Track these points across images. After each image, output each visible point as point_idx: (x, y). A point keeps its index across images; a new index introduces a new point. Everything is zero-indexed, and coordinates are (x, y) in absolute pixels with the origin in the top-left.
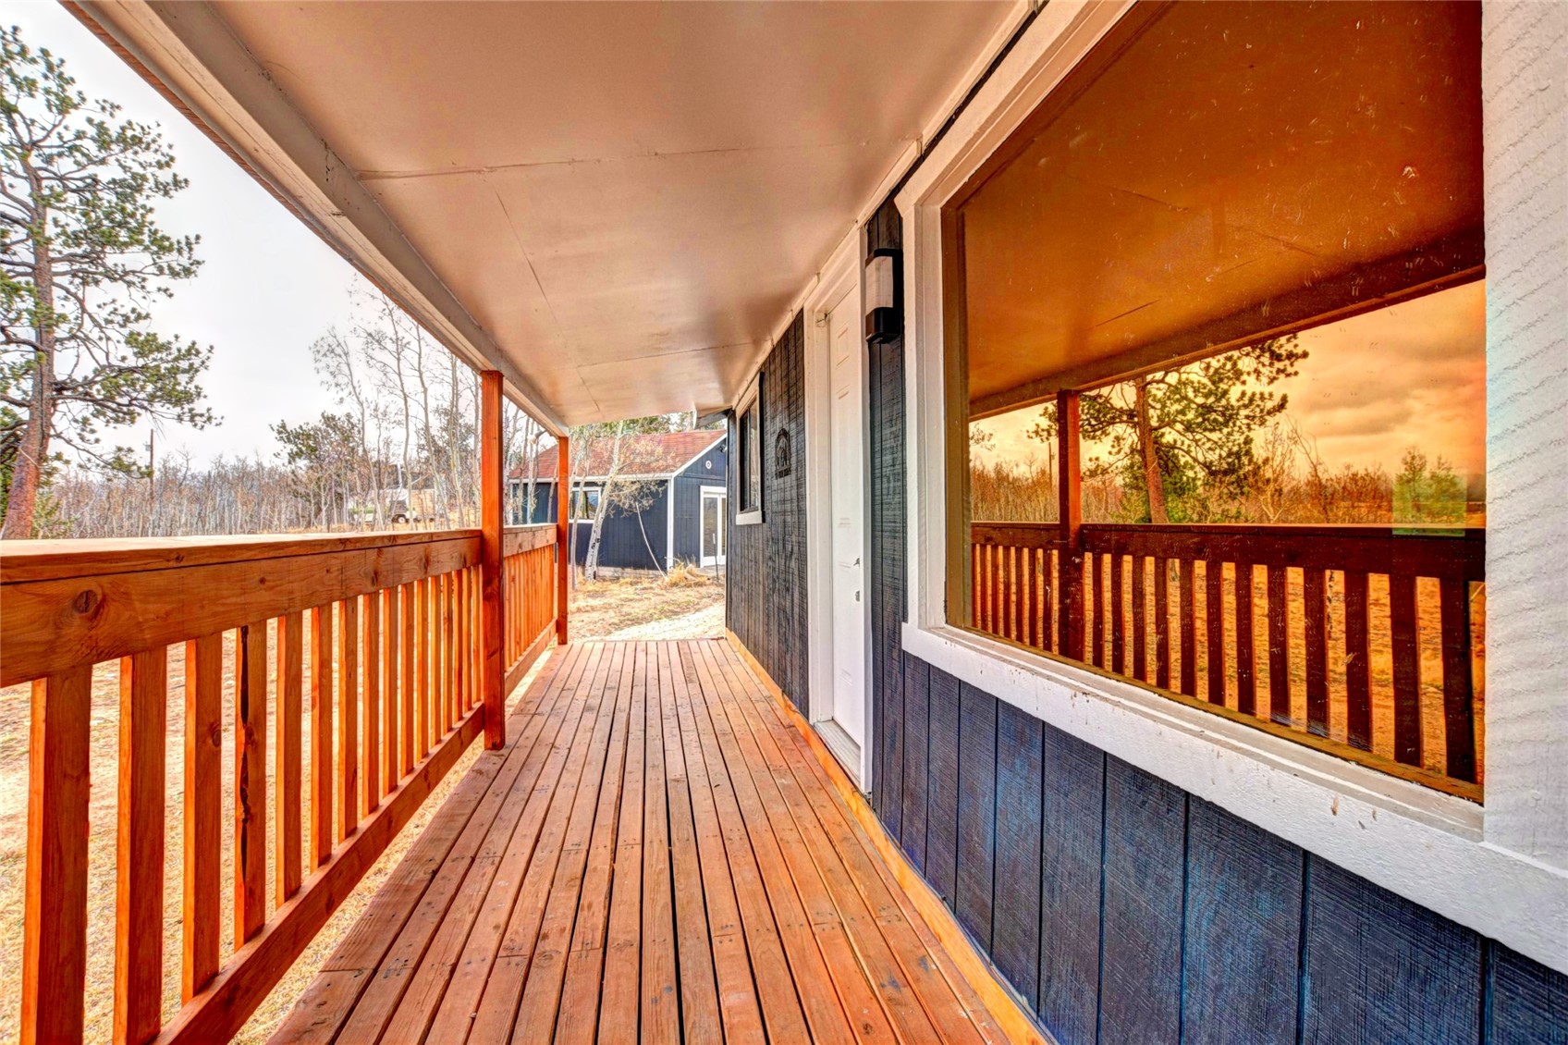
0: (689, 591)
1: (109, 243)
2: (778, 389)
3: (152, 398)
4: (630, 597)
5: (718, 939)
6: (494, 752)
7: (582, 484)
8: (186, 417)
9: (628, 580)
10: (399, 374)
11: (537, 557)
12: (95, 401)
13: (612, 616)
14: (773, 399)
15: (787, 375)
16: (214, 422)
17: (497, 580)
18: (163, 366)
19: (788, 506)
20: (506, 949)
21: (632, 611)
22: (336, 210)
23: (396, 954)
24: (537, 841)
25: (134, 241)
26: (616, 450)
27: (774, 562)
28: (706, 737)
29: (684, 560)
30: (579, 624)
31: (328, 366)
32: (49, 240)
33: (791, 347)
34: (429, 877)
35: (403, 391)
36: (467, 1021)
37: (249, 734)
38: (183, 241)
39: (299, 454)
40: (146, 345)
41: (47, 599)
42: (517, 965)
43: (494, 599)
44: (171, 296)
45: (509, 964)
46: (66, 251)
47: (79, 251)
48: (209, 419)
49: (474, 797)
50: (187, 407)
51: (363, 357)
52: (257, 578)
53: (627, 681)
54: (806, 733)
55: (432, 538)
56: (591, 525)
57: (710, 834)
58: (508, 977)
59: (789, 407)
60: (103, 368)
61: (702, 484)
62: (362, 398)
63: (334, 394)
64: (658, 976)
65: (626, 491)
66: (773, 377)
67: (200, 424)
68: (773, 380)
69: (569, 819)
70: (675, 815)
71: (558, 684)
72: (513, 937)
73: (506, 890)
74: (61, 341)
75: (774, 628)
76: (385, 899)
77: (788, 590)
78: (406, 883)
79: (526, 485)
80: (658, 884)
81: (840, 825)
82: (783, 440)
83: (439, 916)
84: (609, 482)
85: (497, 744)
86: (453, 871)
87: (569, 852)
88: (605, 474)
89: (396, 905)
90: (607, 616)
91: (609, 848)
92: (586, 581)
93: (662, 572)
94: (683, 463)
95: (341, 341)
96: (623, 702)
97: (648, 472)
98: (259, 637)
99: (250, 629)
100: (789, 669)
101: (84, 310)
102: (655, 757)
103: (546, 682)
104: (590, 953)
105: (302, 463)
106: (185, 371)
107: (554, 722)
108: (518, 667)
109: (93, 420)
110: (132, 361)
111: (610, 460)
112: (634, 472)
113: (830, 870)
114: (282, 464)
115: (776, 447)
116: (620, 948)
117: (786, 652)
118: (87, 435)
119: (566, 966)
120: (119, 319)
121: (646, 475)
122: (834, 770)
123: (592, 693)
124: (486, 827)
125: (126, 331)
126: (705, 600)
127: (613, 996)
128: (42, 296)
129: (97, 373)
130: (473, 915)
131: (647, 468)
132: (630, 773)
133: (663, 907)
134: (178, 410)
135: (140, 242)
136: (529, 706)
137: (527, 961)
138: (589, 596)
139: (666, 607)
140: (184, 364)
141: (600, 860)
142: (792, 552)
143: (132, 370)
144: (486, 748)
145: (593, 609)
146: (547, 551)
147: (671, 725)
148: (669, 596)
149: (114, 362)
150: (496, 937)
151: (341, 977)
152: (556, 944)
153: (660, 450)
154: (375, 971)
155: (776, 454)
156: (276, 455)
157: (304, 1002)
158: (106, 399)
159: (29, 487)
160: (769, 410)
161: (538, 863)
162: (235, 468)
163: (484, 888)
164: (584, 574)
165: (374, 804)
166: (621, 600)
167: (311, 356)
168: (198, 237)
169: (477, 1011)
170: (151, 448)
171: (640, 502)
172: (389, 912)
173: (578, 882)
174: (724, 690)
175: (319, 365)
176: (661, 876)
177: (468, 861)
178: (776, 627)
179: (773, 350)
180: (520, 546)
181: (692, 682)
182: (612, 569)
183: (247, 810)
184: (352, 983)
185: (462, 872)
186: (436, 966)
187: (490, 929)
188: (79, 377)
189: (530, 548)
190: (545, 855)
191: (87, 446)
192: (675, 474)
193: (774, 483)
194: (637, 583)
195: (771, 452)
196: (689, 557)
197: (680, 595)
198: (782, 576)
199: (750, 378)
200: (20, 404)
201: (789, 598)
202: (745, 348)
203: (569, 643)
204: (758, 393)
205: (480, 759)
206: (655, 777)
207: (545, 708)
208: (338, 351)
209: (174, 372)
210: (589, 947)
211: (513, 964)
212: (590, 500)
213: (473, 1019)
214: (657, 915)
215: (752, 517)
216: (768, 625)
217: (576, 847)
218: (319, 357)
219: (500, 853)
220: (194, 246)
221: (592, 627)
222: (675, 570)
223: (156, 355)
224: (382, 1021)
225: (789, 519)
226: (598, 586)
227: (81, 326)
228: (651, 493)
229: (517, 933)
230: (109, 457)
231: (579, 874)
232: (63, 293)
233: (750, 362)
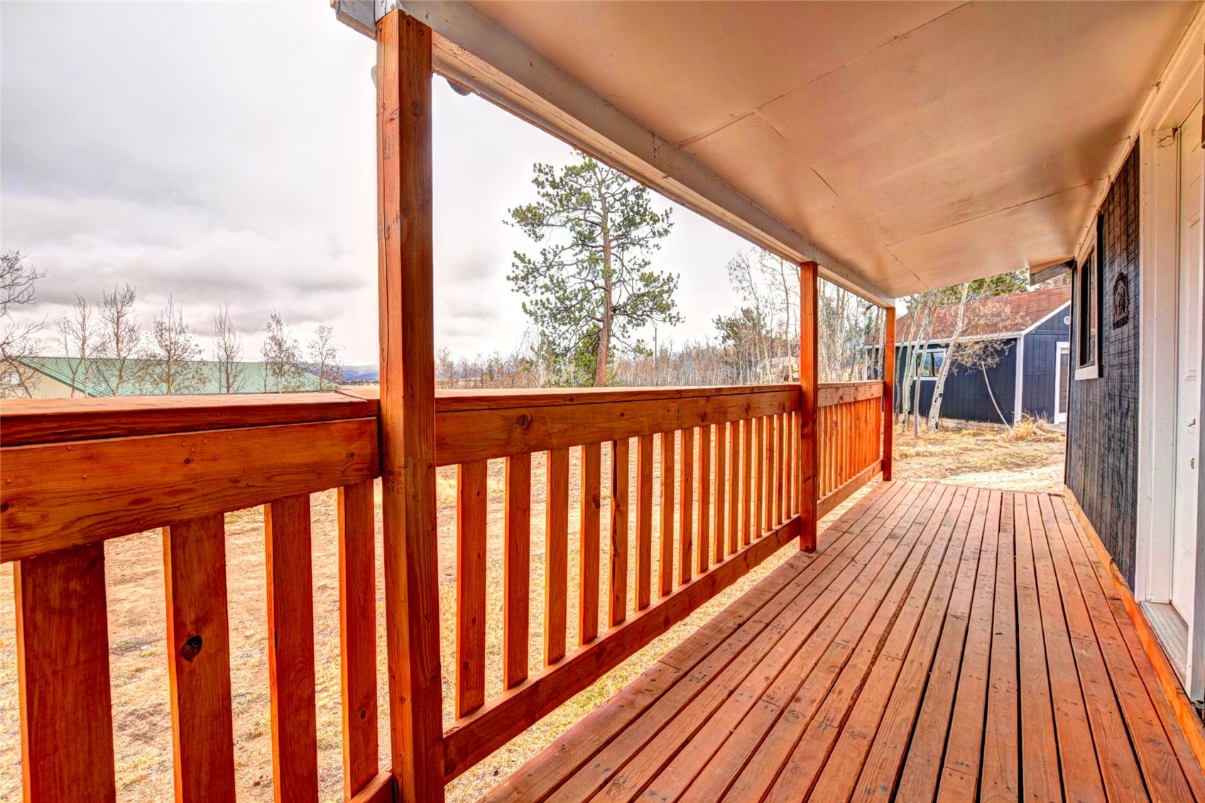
0: (1037, 446)
1: (632, 225)
2: (1117, 230)
3: (652, 310)
4: (970, 447)
5: (949, 771)
6: (806, 554)
7: (926, 346)
8: (667, 319)
9: (971, 432)
10: (782, 275)
11: (861, 408)
12: (628, 315)
13: (949, 462)
14: (1112, 242)
15: (1126, 212)
16: (681, 320)
17: (811, 423)
18: (657, 290)
19: (1125, 357)
20: (768, 696)
21: (971, 460)
22: (664, 175)
23: (700, 669)
24: (817, 627)
25: (643, 220)
26: (961, 312)
27: (1110, 419)
28: (1002, 585)
29: (1032, 414)
30: (917, 467)
31: (737, 277)
32: (609, 230)
33: (1130, 180)
34: (735, 626)
35: (785, 286)
36: (727, 733)
37: (617, 506)
38: (664, 214)
39: (728, 337)
40: (648, 280)
41: (505, 418)
42: (772, 711)
43: (809, 438)
44: (659, 249)
45: (767, 707)
46: (616, 234)
47: (620, 233)
48: (678, 319)
49: (782, 582)
50: (668, 313)
51: (759, 266)
52: (619, 413)
53: (936, 520)
54: (1132, 611)
55: (753, 390)
56: (935, 382)
57: (975, 676)
58: (764, 716)
59: (1127, 248)
60: (631, 296)
61: (1059, 340)
62: (757, 295)
63: (741, 294)
64: (879, 773)
65: (969, 351)
66: (1112, 218)
67: (674, 322)
68: (1111, 221)
69: (847, 619)
70: (945, 646)
71: (873, 512)
72: (776, 690)
73: (781, 655)
74: (614, 284)
75: (1107, 490)
76: (705, 631)
77: (1122, 451)
78: (721, 626)
79: (877, 350)
80: (906, 699)
81: (1149, 723)
82: (1121, 284)
83: (733, 655)
84: (952, 344)
85: (810, 547)
86: (751, 628)
87: (838, 644)
88: (949, 337)
89: (710, 637)
90: (944, 462)
91: (872, 653)
92: (929, 429)
93: (1008, 426)
94: (1034, 321)
95: (745, 259)
96: (927, 537)
97: (995, 332)
98: (623, 448)
99: (618, 442)
100: (1120, 536)
101: (623, 265)
102: (942, 591)
103: (862, 509)
104: (828, 728)
105: (731, 342)
106: (667, 292)
107: (860, 541)
108: (836, 493)
109: (627, 326)
110: (643, 290)
111: (954, 325)
112: (978, 333)
113: (1115, 765)
114: (718, 344)
115: (1114, 294)
116: (853, 735)
117: (1118, 518)
118: (626, 335)
119: (806, 729)
120: (637, 267)
121: (992, 335)
122: (1157, 661)
123: (901, 524)
124: (784, 605)
125: (640, 274)
126: (1055, 456)
127: (834, 769)
128: (606, 261)
129: (628, 299)
130: (755, 663)
131: (994, 328)
132: (913, 598)
133: (903, 720)
134: (663, 315)
135: (645, 221)
136: (843, 525)
137: (779, 711)
138: (929, 443)
139: (1008, 460)
140: (666, 288)
141: (861, 661)
142: (1128, 409)
143: (643, 295)
144: (801, 550)
145: (931, 454)
146: (873, 404)
147: (968, 567)
148: (1013, 449)
149: (636, 292)
150: (765, 684)
151: (668, 669)
152: (804, 709)
153: (1008, 310)
154: (686, 674)
155: (1115, 302)
156: (716, 338)
157: (646, 674)
158: (632, 313)
159: (603, 364)
160: (1107, 255)
161: (812, 645)
162: (695, 348)
163: (768, 648)
164: (927, 424)
165: (705, 568)
166: (961, 449)
167: (728, 271)
168: (671, 209)
169: (735, 728)
170: (655, 339)
171: (985, 360)
172: (705, 640)
173: (837, 670)
174: (1041, 545)
175: (732, 277)
176: (911, 694)
177: (763, 625)
178: (1110, 489)
179: (1112, 189)
180: (841, 398)
181: (1005, 531)
182: (956, 421)
183: (615, 550)
184: (672, 676)
185: (757, 632)
186: (721, 687)
187: (762, 677)
188: (621, 303)
189: (852, 400)
190: (819, 640)
191: (625, 340)
192: (1024, 333)
193: (1111, 333)
194: (979, 435)
195: (1109, 300)
196: (1039, 413)
197: (1025, 449)
198: (1117, 435)
199: (1089, 224)
200: (599, 321)
201: (1123, 460)
202: (1082, 192)
203: (893, 480)
204: (1095, 241)
205: (795, 556)
206: (936, 608)
207: (856, 529)
208: (743, 265)
209: (661, 293)
210: (829, 723)
211: (769, 709)
212: (936, 360)
213: (731, 733)
214: (896, 724)
215: (1090, 372)
216: (1102, 486)
217: (845, 643)
218: (732, 271)
219: (786, 628)
220: (670, 215)
221: (929, 469)
222: (1021, 424)
223: (653, 284)
224: (679, 706)
225: (1125, 372)
226: (940, 435)
227: (622, 274)
228: (996, 351)
229: (779, 688)
230: (633, 345)
231: (840, 663)
232: (615, 257)
233: (1087, 208)
